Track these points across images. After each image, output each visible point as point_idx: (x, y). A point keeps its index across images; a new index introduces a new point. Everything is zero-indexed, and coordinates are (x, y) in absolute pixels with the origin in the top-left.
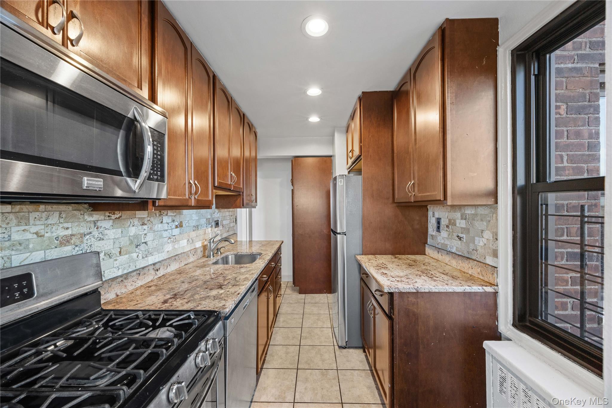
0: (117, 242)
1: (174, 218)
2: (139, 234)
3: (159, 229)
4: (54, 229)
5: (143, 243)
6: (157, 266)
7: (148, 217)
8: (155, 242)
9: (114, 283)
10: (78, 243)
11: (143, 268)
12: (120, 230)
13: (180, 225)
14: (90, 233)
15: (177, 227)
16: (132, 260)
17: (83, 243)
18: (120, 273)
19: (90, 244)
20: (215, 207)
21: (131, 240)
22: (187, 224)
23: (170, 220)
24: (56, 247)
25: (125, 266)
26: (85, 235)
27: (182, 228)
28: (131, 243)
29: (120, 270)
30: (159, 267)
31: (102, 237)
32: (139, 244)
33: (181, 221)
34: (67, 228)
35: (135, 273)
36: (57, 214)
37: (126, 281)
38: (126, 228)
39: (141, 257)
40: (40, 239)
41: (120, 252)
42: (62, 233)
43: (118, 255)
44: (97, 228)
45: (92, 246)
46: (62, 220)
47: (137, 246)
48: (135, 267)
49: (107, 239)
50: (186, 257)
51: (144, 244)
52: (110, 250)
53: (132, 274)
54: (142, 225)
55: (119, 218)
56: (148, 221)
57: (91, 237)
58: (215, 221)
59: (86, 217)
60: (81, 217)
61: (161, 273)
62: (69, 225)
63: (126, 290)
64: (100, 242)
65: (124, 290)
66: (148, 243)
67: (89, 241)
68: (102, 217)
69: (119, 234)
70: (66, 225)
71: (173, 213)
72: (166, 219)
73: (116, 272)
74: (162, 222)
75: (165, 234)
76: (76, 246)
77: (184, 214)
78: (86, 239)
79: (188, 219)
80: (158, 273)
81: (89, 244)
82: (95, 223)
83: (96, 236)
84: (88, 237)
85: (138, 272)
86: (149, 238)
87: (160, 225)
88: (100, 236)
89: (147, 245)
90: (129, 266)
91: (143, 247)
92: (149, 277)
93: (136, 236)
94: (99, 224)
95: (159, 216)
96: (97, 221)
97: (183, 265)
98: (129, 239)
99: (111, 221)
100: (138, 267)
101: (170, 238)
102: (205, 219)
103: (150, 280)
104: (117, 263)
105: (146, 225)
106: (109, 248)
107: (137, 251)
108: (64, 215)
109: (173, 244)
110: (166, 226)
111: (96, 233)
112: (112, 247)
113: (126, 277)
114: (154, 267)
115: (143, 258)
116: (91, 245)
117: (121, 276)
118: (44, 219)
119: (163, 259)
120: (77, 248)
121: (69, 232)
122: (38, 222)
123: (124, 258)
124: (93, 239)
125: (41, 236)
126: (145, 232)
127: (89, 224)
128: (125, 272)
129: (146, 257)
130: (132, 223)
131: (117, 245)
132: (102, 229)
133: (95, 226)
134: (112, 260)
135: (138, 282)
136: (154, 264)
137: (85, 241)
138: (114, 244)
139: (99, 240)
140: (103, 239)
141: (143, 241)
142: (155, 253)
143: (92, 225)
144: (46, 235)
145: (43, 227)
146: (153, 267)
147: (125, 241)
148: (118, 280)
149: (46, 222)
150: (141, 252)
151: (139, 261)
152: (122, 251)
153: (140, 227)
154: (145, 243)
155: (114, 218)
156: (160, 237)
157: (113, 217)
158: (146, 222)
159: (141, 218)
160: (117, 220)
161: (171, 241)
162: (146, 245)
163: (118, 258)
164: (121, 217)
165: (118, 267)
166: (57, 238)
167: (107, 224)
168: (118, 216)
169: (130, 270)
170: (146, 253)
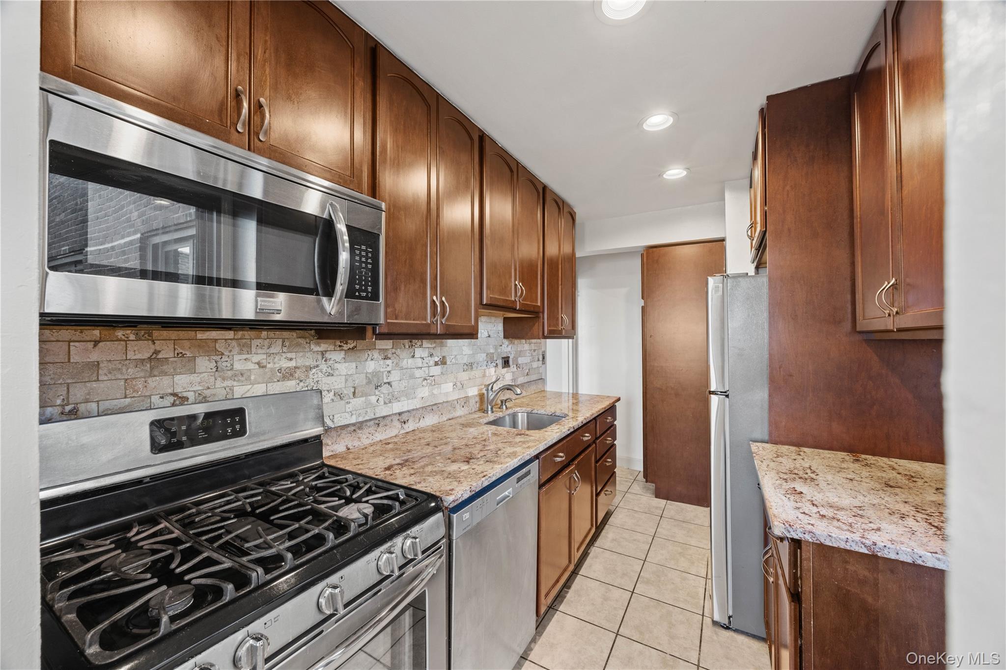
0: (350, 379)
1: (432, 351)
2: (380, 371)
3: (409, 366)
4: (276, 360)
5: (385, 383)
6: (405, 417)
7: (393, 348)
8: (402, 384)
9: (344, 432)
10: (303, 377)
11: (384, 417)
12: (354, 365)
13: (443, 362)
14: (317, 366)
15: (436, 364)
16: (369, 404)
17: (309, 378)
18: (353, 420)
19: (317, 379)
20: (503, 337)
21: (369, 379)
22: (454, 361)
23: (425, 354)
24: (278, 381)
25: (360, 411)
26: (311, 368)
27: (445, 366)
28: (369, 382)
29: (354, 417)
30: (407, 419)
31: (331, 372)
32: (379, 384)
33: (443, 355)
34: (291, 359)
35: (372, 423)
36: (280, 342)
37: (361, 432)
38: (363, 363)
39: (382, 403)
40: (261, 370)
41: (354, 393)
42: (285, 364)
43: (352, 396)
44: (326, 361)
45: (320, 382)
46: (285, 349)
47: (377, 387)
48: (374, 415)
49: (338, 375)
50: (450, 408)
51: (387, 385)
52: (341, 388)
53: (368, 424)
54: (385, 359)
55: (353, 348)
56: (393, 354)
57: (318, 371)
58: (503, 358)
59: (313, 346)
60: (306, 347)
61: (410, 426)
62: (292, 355)
63: (359, 443)
64: (329, 378)
65: (356, 443)
66: (393, 384)
67: (316, 376)
68: (332, 347)
69: (352, 370)
70: (289, 355)
71: (431, 344)
72: (419, 352)
73: (349, 418)
74: (413, 356)
75: (418, 373)
76: (301, 381)
77: (448, 345)
78: (312, 373)
79: (455, 353)
80: (406, 426)
81: (315, 380)
82: (323, 353)
83: (324, 371)
84: (314, 371)
85: (377, 422)
86: (395, 377)
87: (410, 361)
88: (329, 370)
89: (391, 386)
90: (366, 413)
91: (385, 389)
92: (393, 431)
93: (376, 374)
94: (328, 355)
95: (409, 347)
96: (326, 351)
97: (445, 420)
98: (366, 376)
99: (343, 353)
100: (378, 415)
101: (425, 379)
102: (485, 354)
103: (394, 435)
104: (349, 407)
105: (390, 359)
106: (340, 386)
107: (377, 393)
108: (287, 344)
109: (430, 387)
110: (419, 362)
111: (324, 367)
112: (343, 385)
113: (359, 426)
114: (400, 418)
115: (385, 403)
116: (317, 382)
117: (354, 425)
118: (266, 348)
119: (415, 408)
120: (302, 384)
121: (293, 364)
122: (260, 351)
123: (358, 402)
124: (320, 374)
125: (263, 367)
126: (389, 369)
127: (315, 355)
128: (361, 419)
129: (390, 402)
130: (371, 356)
131: (350, 384)
132: (331, 362)
133: (323, 358)
134: (343, 402)
135: (377, 434)
136: (400, 414)
137: (311, 376)
138: (346, 382)
139: (328, 376)
140: (332, 375)
141: (385, 381)
142: (402, 399)
143: (320, 357)
144: (269, 366)
145: (265, 356)
146: (398, 417)
147: (360, 380)
148: (349, 429)
149: (268, 351)
150: (382, 395)
151: (380, 407)
152: (356, 392)
153: (382, 362)
154: (389, 383)
155: (346, 349)
156: (410, 376)
157: (346, 347)
158: (389, 356)
159: (383, 349)
160: (351, 351)
161: (427, 383)
162: (389, 386)
163: (351, 401)
164: (356, 347)
165: (351, 412)
166: (280, 370)
167: (338, 356)
168: (351, 346)
169: (367, 418)
170: (390, 397)
